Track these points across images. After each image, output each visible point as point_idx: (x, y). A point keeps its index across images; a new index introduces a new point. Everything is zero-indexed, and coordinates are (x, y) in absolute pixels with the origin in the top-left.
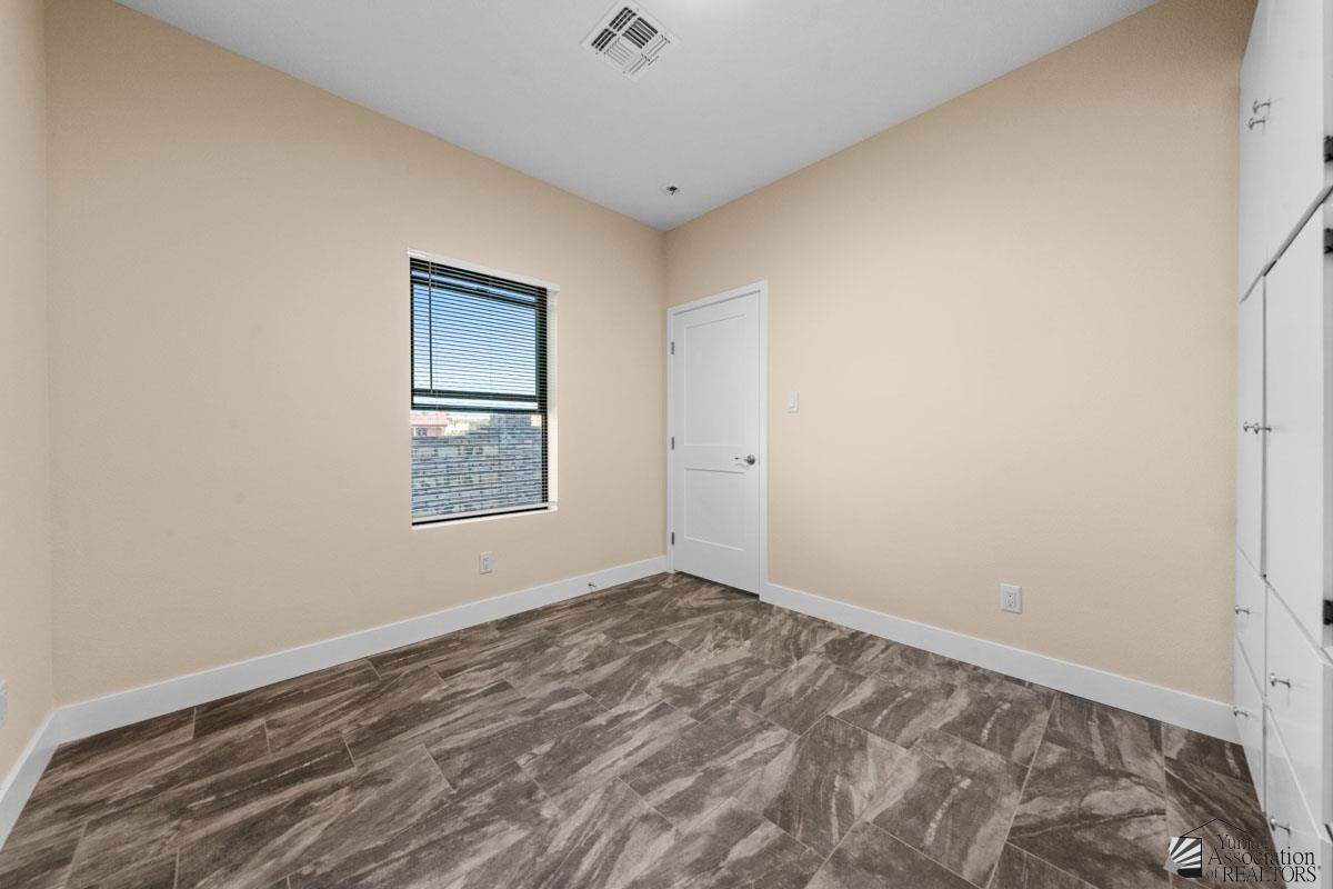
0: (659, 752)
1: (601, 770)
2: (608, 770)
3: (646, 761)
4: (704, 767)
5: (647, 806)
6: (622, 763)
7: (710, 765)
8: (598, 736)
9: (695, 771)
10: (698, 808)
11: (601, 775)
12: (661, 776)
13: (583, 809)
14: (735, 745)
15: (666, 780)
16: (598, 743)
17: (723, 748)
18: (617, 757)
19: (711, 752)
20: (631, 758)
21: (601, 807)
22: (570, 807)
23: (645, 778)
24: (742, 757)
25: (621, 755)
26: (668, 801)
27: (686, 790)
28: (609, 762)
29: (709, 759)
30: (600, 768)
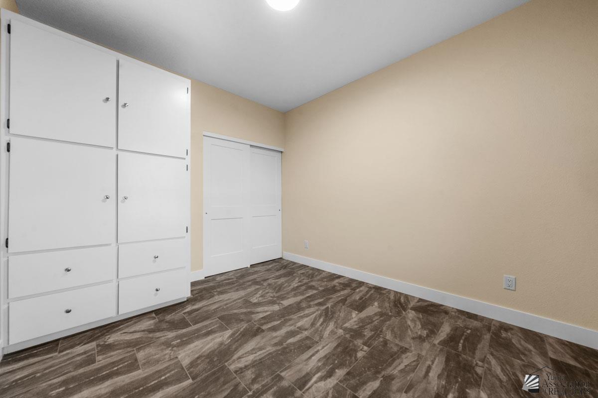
0: (303, 353)
1: (327, 345)
2: (325, 345)
3: (309, 349)
4: (282, 347)
5: (306, 333)
6: (320, 348)
7: (279, 348)
8: (336, 362)
9: (287, 345)
10: (288, 332)
11: (327, 343)
12: (301, 343)
13: (329, 332)
14: (263, 358)
15: (299, 341)
16: (335, 358)
17: (270, 356)
18: (322, 350)
19: (277, 353)
20: (315, 350)
21: (322, 333)
22: (333, 332)
23: (308, 342)
24: (264, 351)
25: (321, 351)
26: (298, 334)
27: (291, 338)
28: (325, 348)
29: (279, 350)
30: (328, 346)
